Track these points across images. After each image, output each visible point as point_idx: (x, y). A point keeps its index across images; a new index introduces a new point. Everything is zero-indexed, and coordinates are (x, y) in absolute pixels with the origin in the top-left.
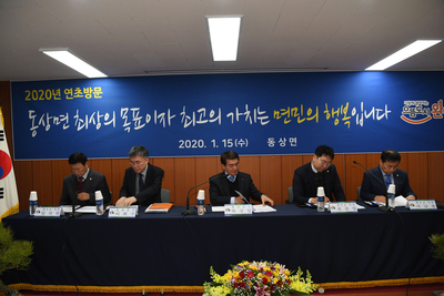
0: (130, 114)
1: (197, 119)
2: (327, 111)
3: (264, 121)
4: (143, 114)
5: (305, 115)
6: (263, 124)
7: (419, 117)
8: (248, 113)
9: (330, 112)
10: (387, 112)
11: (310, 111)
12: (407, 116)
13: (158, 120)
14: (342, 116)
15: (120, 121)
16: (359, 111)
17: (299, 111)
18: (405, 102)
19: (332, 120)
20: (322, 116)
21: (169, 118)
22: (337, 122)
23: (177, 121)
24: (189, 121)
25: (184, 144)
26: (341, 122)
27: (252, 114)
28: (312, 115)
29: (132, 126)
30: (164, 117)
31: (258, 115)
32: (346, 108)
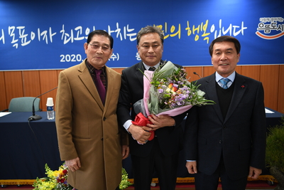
0: (16, 32)
1: (75, 36)
2: (188, 28)
3: (132, 37)
4: (28, 32)
5: (169, 32)
6: (132, 40)
7: (273, 32)
8: (118, 30)
9: (191, 29)
10: (243, 28)
11: (173, 29)
12: (262, 32)
13: (42, 37)
14: (201, 33)
15: (8, 38)
16: (217, 28)
17: (163, 28)
18: (261, 19)
19: (193, 36)
20: (184, 32)
21: (51, 35)
22: (197, 38)
23: (58, 38)
24: (68, 38)
25: (64, 58)
26: (201, 38)
27: (122, 32)
28: (176, 32)
29: (19, 43)
30: (46, 35)
31: (127, 33)
32: (206, 25)
